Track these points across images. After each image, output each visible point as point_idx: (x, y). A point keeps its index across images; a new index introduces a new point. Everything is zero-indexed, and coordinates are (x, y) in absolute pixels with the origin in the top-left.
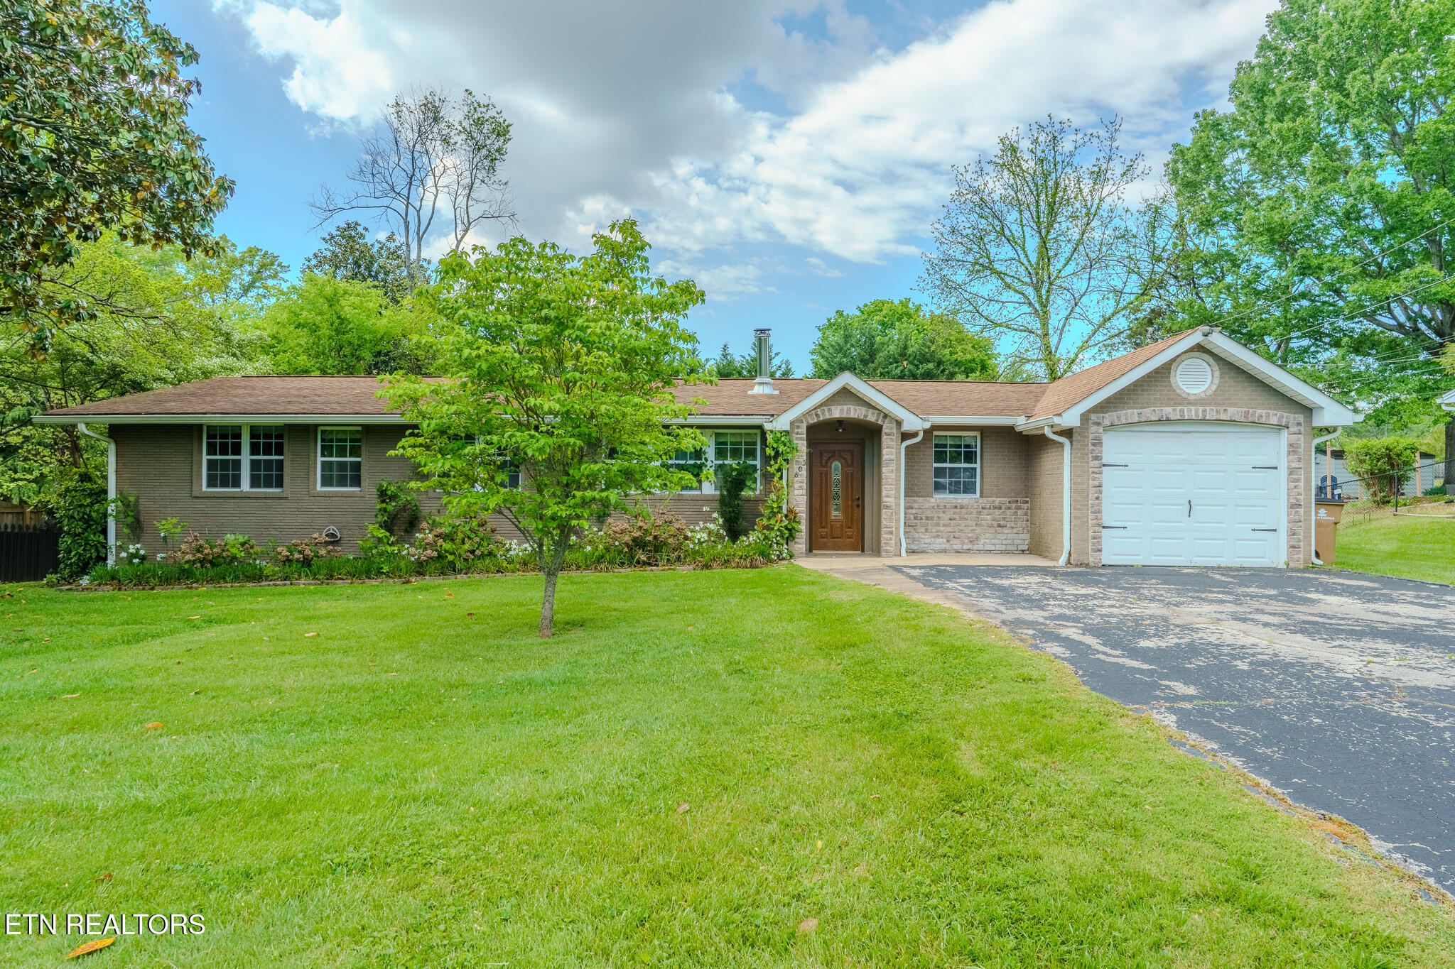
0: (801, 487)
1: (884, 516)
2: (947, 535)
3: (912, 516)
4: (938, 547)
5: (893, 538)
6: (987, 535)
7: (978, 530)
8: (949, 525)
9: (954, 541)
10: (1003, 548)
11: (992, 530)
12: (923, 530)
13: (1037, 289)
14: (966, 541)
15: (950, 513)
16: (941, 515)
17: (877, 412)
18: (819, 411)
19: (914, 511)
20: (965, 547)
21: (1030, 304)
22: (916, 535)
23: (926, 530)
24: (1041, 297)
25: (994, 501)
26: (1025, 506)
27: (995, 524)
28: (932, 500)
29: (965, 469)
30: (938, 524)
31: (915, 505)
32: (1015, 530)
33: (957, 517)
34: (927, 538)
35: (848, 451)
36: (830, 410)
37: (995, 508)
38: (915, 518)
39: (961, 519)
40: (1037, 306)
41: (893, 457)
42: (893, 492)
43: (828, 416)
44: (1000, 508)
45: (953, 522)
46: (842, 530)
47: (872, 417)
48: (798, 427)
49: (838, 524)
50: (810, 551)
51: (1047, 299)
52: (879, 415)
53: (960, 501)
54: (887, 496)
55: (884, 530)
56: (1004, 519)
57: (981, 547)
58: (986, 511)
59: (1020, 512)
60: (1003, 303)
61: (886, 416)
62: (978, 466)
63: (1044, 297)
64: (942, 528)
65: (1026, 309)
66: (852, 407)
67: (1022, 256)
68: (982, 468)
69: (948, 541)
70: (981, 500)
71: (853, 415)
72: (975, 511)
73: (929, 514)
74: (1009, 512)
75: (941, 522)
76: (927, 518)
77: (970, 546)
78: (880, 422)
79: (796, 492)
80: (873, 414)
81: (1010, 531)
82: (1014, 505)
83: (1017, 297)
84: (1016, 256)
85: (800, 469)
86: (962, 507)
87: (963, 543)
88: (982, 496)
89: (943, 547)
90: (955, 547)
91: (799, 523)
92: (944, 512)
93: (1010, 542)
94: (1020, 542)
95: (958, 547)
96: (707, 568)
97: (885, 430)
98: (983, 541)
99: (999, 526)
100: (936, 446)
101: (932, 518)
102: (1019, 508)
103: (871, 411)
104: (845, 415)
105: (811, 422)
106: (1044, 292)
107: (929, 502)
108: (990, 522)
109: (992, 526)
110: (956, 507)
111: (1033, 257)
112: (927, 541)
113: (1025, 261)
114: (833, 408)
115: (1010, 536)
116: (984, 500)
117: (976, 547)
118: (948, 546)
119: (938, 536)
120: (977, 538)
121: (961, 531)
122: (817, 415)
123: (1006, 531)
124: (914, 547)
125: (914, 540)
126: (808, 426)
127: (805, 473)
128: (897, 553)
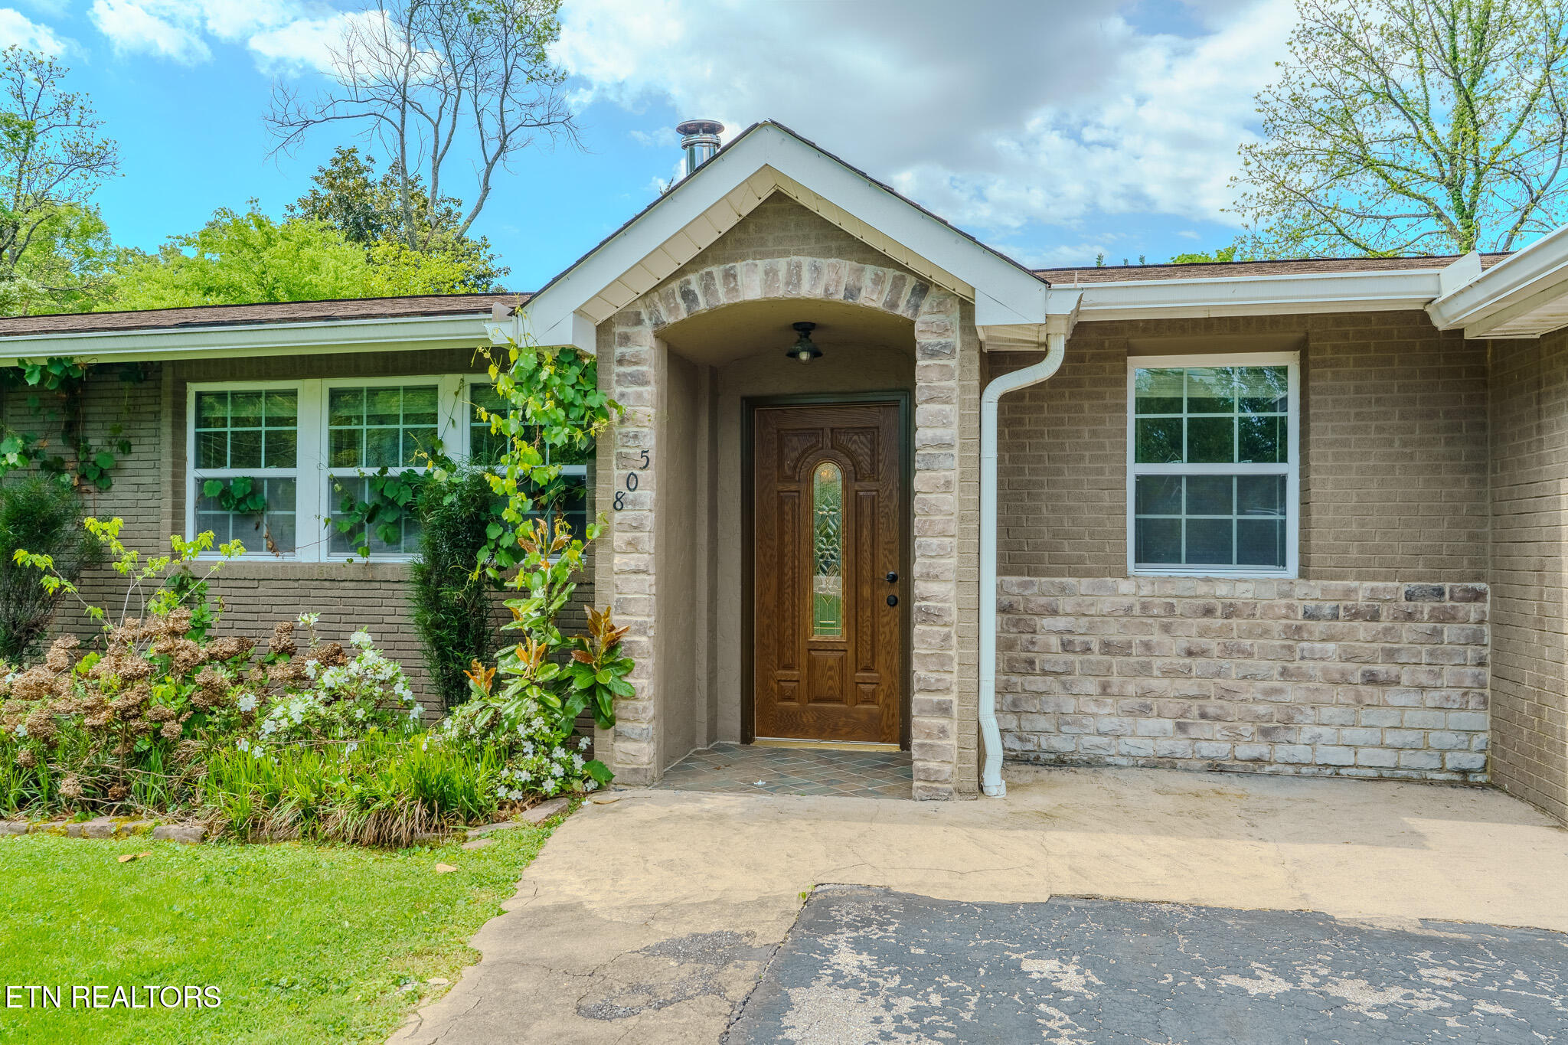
0: (633, 545)
1: (919, 649)
2: (1174, 707)
3: (1054, 641)
4: (1149, 748)
5: (953, 727)
6: (1326, 713)
7: (1293, 693)
8: (1186, 673)
9: (1205, 729)
10: (1387, 759)
11: (1344, 694)
12: (1091, 686)
13: (1454, 186)
14: (1247, 729)
15: (1189, 631)
16: (1157, 637)
17: (891, 273)
18: (694, 281)
19: (1061, 623)
20: (1244, 751)
21: (1440, 216)
22: (1070, 705)
23: (1105, 689)
24: (1460, 201)
25: (1348, 593)
26: (1473, 610)
27: (1356, 671)
28: (1125, 586)
29: (1244, 480)
30: (1145, 669)
31: (1066, 604)
32: (1432, 698)
33: (1213, 645)
34: (1106, 716)
35: (863, 430)
36: (730, 276)
37: (1355, 615)
38: (1067, 647)
39: (1228, 651)
40: (1453, 217)
41: (950, 433)
42: (952, 562)
43: (723, 298)
44: (1375, 617)
45: (1197, 663)
46: (842, 676)
47: (873, 296)
48: (626, 339)
49: (832, 658)
50: (747, 738)
51: (1473, 205)
52: (898, 284)
53: (1222, 590)
54: (928, 577)
55: (917, 697)
56: (1390, 655)
57: (1302, 753)
58: (1318, 627)
59: (1449, 631)
60: (1388, 219)
61: (924, 286)
62: (1290, 469)
63: (1466, 200)
64: (1157, 684)
65: (1431, 225)
66: (806, 261)
67: (1423, 129)
68: (1304, 475)
69: (1181, 727)
70: (1301, 589)
71: (810, 289)
72: (1277, 626)
73: (1114, 633)
74: (1406, 631)
75: (1157, 663)
76: (1107, 647)
77: (1261, 749)
78: (903, 310)
79: (618, 560)
80: (878, 281)
81: (1411, 699)
82: (1427, 607)
83: (1415, 206)
84: (1412, 131)
85: (631, 481)
86: (1231, 611)
87: (1236, 737)
88: (1304, 574)
89: (1164, 747)
90: (1207, 749)
91: (626, 668)
92: (1166, 629)
93: (1411, 737)
94: (1450, 739)
95: (1217, 748)
96: (243, 839)
97: (923, 338)
98: (1308, 732)
99: (1371, 679)
100: (1144, 405)
101: (1125, 649)
102: (1450, 617)
103: (870, 270)
104: (780, 292)
105: (670, 320)
106: (1466, 191)
107: (1115, 592)
108: (1336, 666)
109: (1344, 680)
110: (1209, 612)
111: (1444, 132)
112: (1106, 724)
113: (1427, 138)
114: (740, 267)
115: (1415, 717)
116: (1314, 588)
117: (1282, 752)
118: (1179, 746)
119: (1145, 710)
120: (1288, 723)
121: (1227, 693)
122: (688, 295)
123: (1395, 697)
124: (1061, 744)
125: (1061, 719)
126: (663, 335)
127: (647, 494)
128: (972, 785)
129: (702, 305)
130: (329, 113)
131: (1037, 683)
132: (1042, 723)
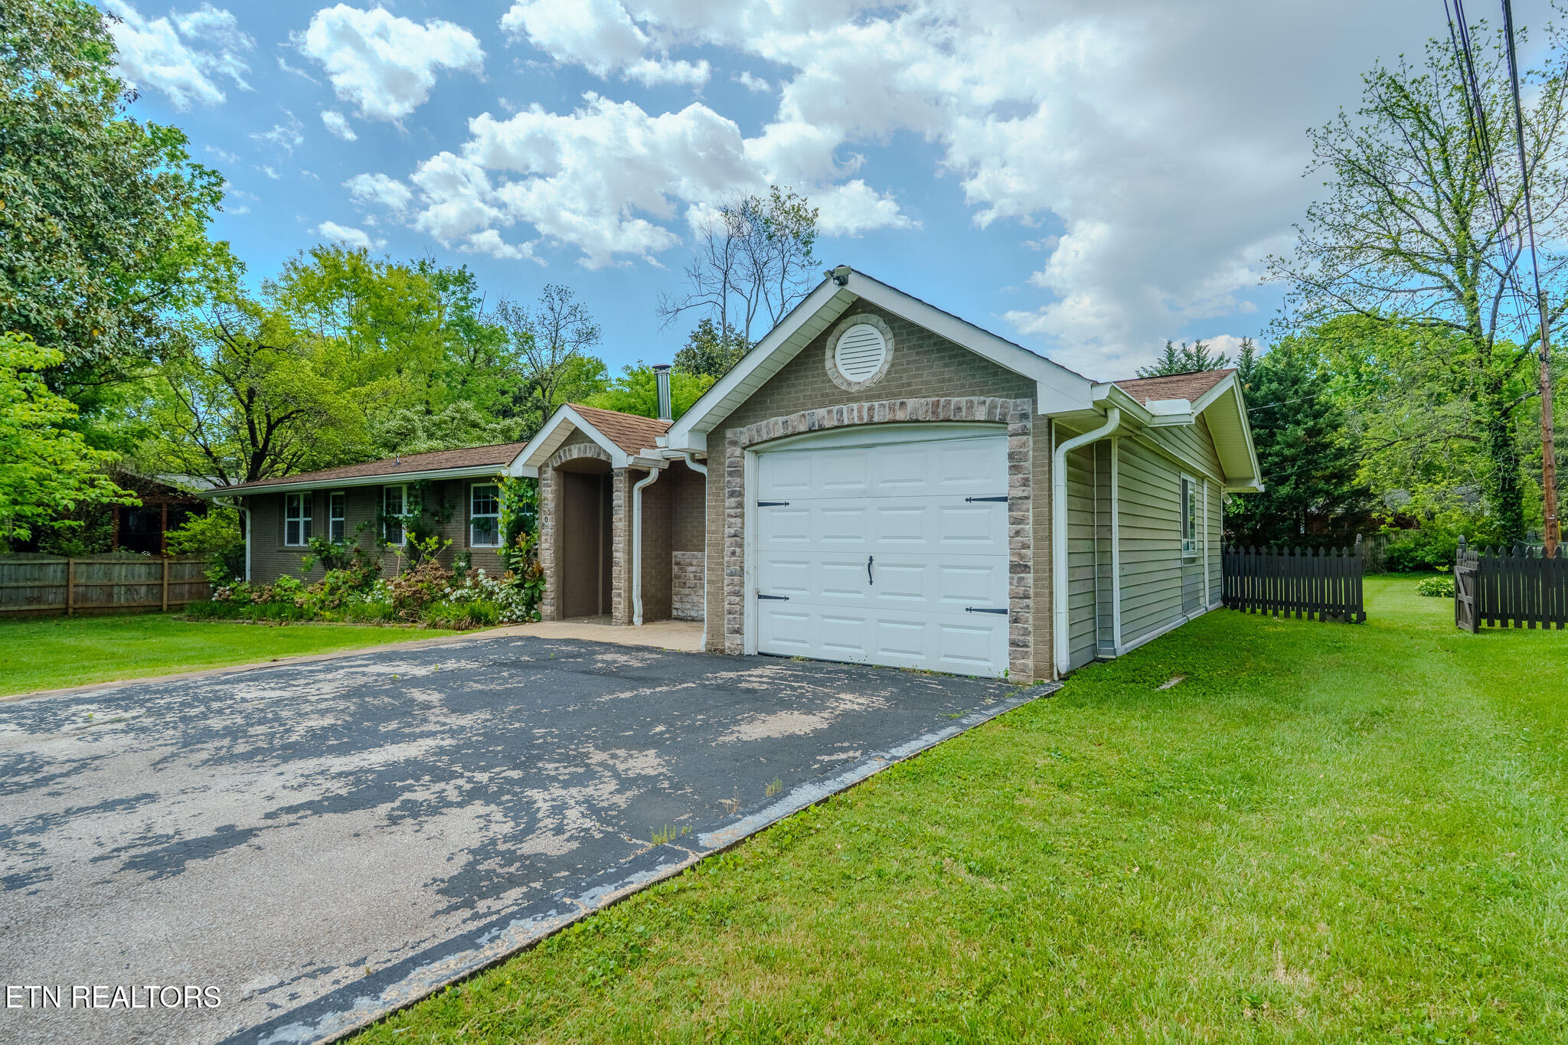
0: (546, 541)
1: (614, 575)
18: (562, 451)
36: (570, 450)
42: (621, 545)
43: (569, 458)
47: (603, 456)
48: (546, 472)
55: (614, 591)
66: (588, 445)
71: (589, 454)
79: (543, 546)
85: (546, 519)
91: (545, 580)
104: (582, 455)
105: (555, 464)
114: (572, 447)
122: (560, 456)
124: (693, 614)
125: (694, 604)
126: (555, 469)
127: (550, 524)
128: (626, 620)
129: (564, 460)
130: (688, 304)
131: (687, 591)
132: (688, 606)
